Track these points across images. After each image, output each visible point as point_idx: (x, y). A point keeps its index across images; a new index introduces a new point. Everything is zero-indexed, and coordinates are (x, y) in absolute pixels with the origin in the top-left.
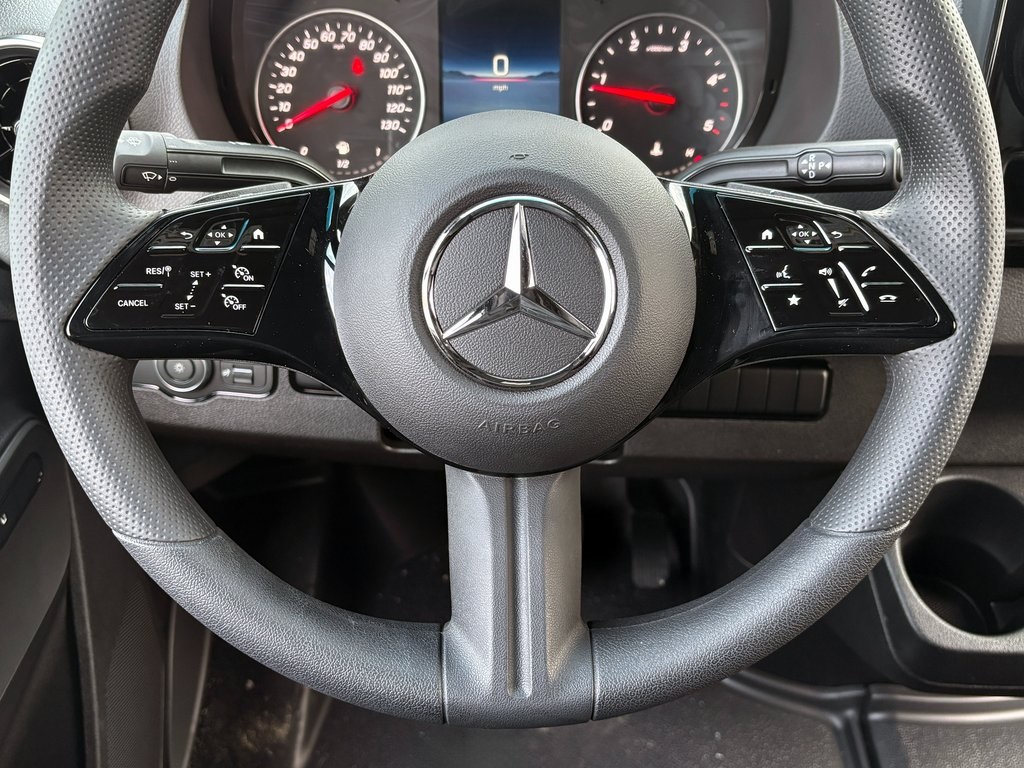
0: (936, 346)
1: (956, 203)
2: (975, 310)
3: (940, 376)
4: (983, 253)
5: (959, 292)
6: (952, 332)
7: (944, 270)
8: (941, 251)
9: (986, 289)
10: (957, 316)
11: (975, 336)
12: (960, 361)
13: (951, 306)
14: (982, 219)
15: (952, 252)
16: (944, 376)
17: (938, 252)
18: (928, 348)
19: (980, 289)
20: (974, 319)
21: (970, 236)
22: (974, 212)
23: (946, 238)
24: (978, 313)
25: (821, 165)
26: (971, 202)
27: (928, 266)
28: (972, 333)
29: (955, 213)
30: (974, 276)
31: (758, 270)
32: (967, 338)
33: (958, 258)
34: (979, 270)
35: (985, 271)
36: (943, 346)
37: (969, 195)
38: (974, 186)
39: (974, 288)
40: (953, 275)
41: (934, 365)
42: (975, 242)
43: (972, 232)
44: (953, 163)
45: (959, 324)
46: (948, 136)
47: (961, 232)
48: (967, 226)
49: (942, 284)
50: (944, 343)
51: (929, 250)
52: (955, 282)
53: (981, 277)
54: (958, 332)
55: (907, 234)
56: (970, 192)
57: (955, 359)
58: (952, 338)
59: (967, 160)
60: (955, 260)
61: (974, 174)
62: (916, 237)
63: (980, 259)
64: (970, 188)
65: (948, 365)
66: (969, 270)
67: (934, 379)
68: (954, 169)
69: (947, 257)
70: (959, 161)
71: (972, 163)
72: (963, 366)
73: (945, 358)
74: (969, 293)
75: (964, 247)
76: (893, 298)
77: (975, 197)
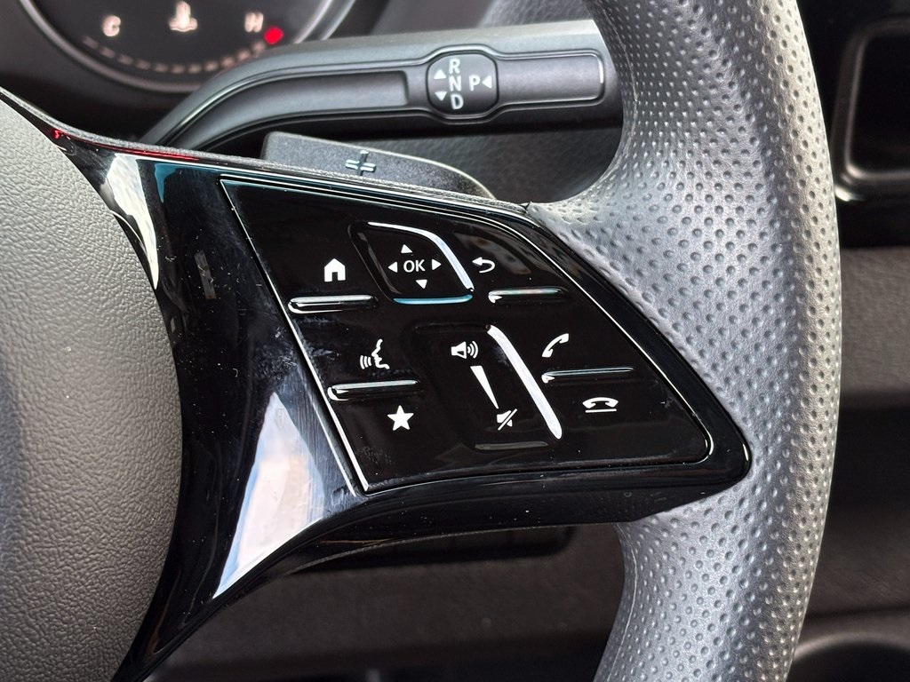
0: (712, 501)
1: (729, 188)
2: (787, 421)
3: (726, 569)
4: (795, 294)
5: (749, 384)
6: (742, 470)
7: (716, 336)
8: (706, 293)
9: (806, 374)
10: (750, 436)
11: (792, 478)
12: (766, 534)
13: (737, 412)
14: (785, 222)
15: (730, 294)
16: (735, 569)
17: (700, 297)
18: (696, 507)
19: (794, 374)
20: (787, 440)
21: (764, 259)
22: (767, 207)
23: (714, 264)
24: (795, 426)
25: (474, 82)
26: (758, 186)
27: (682, 329)
28: (785, 471)
29: (729, 210)
30: (779, 347)
31: (320, 352)
32: (776, 483)
33: (742, 308)
34: (789, 333)
35: (802, 335)
36: (725, 503)
37: (753, 170)
38: (763, 151)
39: (781, 373)
40: (734, 345)
41: (712, 543)
42: (775, 272)
43: (768, 252)
44: (715, 102)
45: (757, 452)
46: (699, 44)
47: (745, 251)
48: (756, 239)
49: (714, 367)
50: (729, 496)
51: (681, 291)
52: (740, 361)
53: (793, 347)
54: (756, 469)
55: (633, 257)
56: (756, 163)
57: (754, 531)
58: (745, 484)
59: (743, 94)
60: (737, 312)
61: (759, 125)
62: (651, 263)
63: (789, 309)
64: (754, 154)
65: (741, 543)
66: (767, 334)
67: (715, 576)
68: (718, 113)
69: (719, 306)
70: (725, 97)
71: (754, 101)
72: (773, 545)
73: (734, 529)
74: (771, 385)
75: (753, 284)
76: (612, 402)
77: (767, 174)
